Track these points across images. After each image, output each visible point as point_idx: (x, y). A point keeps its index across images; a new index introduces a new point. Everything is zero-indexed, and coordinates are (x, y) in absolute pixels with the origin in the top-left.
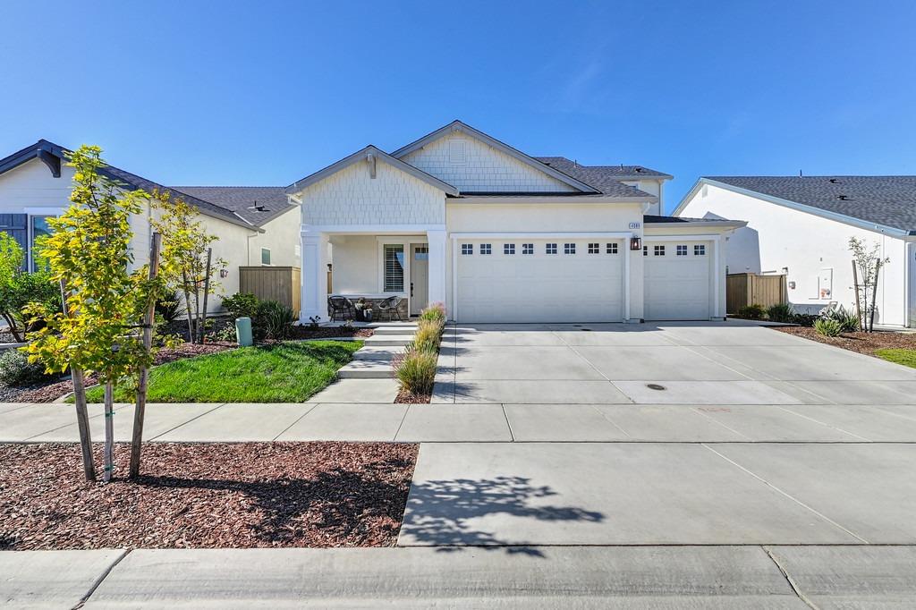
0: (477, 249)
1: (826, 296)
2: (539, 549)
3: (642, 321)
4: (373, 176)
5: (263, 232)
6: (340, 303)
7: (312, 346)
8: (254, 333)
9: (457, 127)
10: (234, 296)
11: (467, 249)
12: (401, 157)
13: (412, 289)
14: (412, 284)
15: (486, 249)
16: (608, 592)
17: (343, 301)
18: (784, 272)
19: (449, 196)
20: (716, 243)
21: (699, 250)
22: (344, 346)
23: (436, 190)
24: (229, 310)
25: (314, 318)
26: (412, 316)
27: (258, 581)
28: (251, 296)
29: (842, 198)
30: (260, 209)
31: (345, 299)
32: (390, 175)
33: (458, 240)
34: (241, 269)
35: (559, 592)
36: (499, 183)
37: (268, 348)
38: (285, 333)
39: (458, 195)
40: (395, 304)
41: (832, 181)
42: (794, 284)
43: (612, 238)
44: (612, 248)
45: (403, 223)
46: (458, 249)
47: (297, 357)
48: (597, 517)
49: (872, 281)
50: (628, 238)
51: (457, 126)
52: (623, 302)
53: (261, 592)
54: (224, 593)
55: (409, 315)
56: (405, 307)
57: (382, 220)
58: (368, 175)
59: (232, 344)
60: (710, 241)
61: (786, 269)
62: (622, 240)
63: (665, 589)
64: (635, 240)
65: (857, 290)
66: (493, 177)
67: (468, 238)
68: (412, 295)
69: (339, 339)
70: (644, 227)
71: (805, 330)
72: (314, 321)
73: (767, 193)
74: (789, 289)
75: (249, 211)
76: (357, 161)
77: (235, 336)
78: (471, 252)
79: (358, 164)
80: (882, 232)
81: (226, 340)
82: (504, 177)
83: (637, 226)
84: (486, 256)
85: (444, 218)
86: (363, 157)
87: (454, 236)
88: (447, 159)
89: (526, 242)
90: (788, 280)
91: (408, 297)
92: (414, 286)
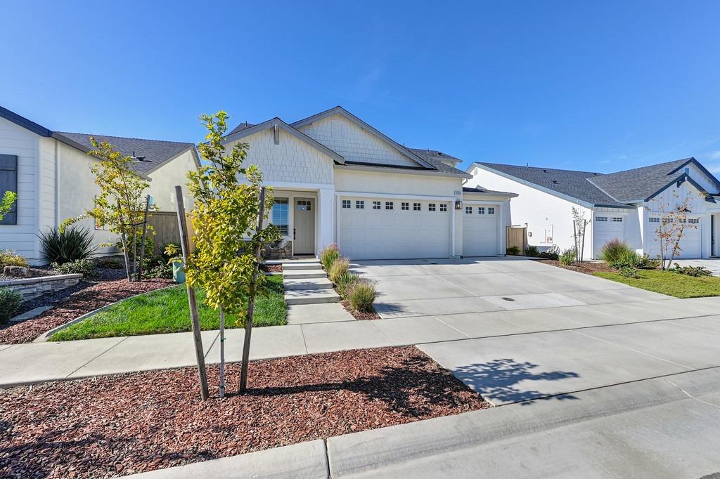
0: (353, 204)
1: (550, 241)
2: (572, 395)
3: (462, 257)
4: (277, 142)
11: (346, 204)
12: (298, 128)
13: (295, 233)
14: (294, 230)
15: (360, 205)
16: (621, 411)
18: (525, 226)
19: (336, 163)
20: (501, 207)
21: (491, 211)
23: (327, 157)
26: (294, 255)
27: (438, 441)
29: (555, 182)
30: (141, 159)
32: (290, 143)
33: (340, 197)
35: (600, 415)
39: (343, 163)
41: (545, 171)
42: (531, 233)
43: (444, 200)
44: (443, 208)
45: (301, 182)
46: (340, 204)
48: (575, 375)
49: (582, 232)
50: (454, 200)
51: (339, 110)
52: (450, 245)
53: (447, 447)
54: (424, 453)
55: (292, 255)
56: (290, 247)
57: (283, 178)
58: (272, 141)
60: (497, 205)
61: (527, 224)
62: (450, 202)
63: (641, 405)
64: (457, 203)
65: (576, 238)
66: (363, 151)
67: (347, 196)
68: (294, 238)
71: (554, 261)
73: (515, 176)
74: (528, 237)
76: (263, 129)
78: (349, 207)
79: (264, 131)
80: (580, 204)
82: (372, 152)
83: (459, 193)
84: (360, 209)
85: (333, 180)
86: (270, 126)
87: (337, 194)
88: (330, 134)
89: (388, 201)
90: (528, 231)
91: (292, 239)
92: (296, 231)
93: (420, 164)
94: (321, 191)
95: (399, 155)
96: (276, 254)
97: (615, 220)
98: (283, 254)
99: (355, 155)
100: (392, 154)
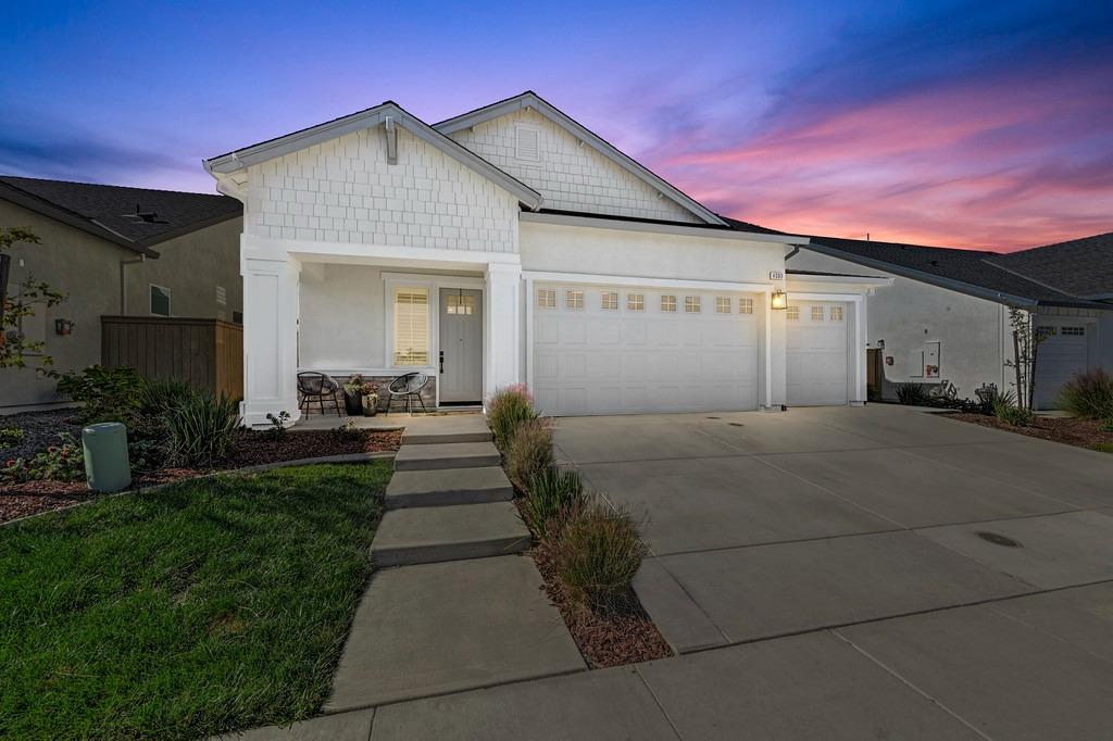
0: (561, 299)
1: (933, 374)
3: (784, 408)
4: (392, 160)
5: (155, 256)
6: (317, 384)
7: (288, 481)
8: (134, 456)
9: (530, 104)
10: (87, 370)
11: (545, 297)
13: (442, 360)
14: (442, 353)
15: (574, 299)
17: (322, 380)
18: (881, 346)
19: (525, 209)
20: (856, 305)
21: (837, 313)
22: (357, 476)
23: (504, 196)
24: (76, 399)
25: (276, 415)
26: (442, 404)
28: (129, 372)
29: (934, 263)
30: (148, 218)
31: (324, 376)
32: (422, 167)
33: (534, 282)
34: (104, 320)
36: (590, 199)
37: (177, 499)
38: (215, 450)
39: (539, 210)
40: (414, 386)
42: (892, 359)
44: (746, 306)
46: (532, 298)
47: (258, 519)
50: (768, 292)
51: (529, 101)
55: (437, 405)
56: (431, 390)
58: (382, 157)
59: (74, 486)
60: (849, 303)
61: (882, 341)
62: (760, 294)
65: (1018, 366)
66: (581, 189)
67: (550, 281)
68: (442, 371)
69: (339, 458)
70: (787, 279)
71: (981, 417)
72: (275, 421)
74: (885, 365)
75: (125, 220)
76: (360, 128)
77: (81, 466)
78: (552, 304)
80: (1003, 302)
81: (55, 476)
82: (597, 191)
83: (779, 276)
84: (575, 311)
85: (516, 244)
86: (375, 121)
87: (527, 275)
88: (511, 153)
89: (632, 292)
90: (885, 354)
91: (435, 372)
92: (444, 356)
93: (696, 216)
94: (491, 269)
95: (654, 198)
96: (402, 404)
97: (1066, 331)
98: (418, 403)
99: (565, 196)
100: (639, 195)
